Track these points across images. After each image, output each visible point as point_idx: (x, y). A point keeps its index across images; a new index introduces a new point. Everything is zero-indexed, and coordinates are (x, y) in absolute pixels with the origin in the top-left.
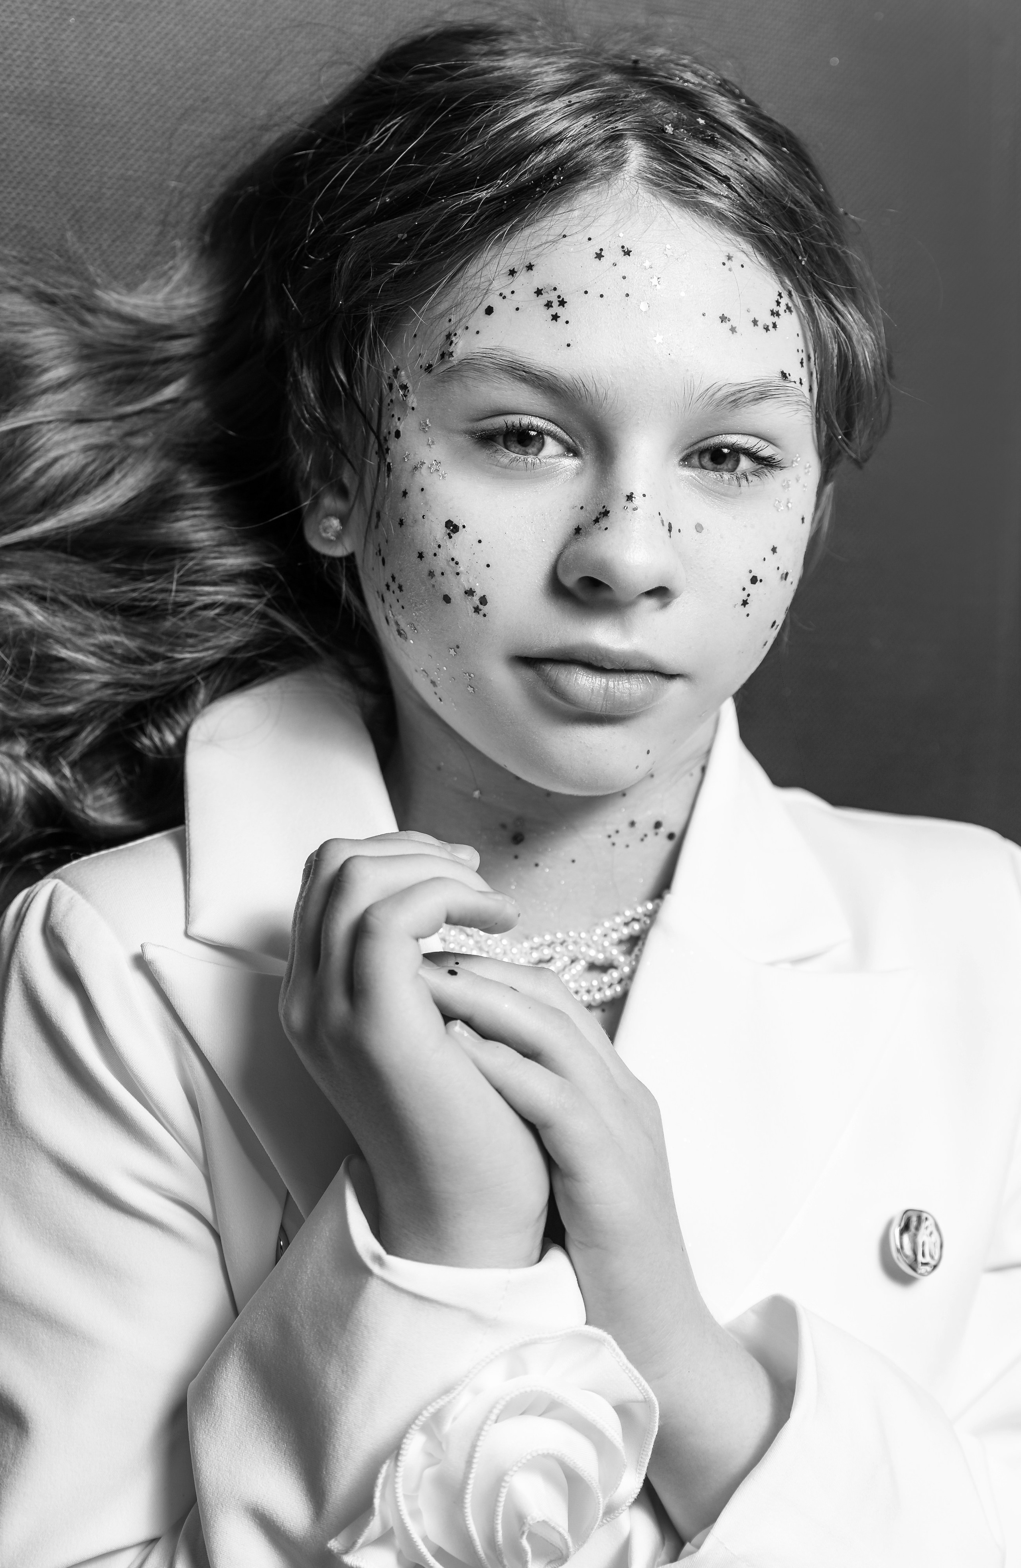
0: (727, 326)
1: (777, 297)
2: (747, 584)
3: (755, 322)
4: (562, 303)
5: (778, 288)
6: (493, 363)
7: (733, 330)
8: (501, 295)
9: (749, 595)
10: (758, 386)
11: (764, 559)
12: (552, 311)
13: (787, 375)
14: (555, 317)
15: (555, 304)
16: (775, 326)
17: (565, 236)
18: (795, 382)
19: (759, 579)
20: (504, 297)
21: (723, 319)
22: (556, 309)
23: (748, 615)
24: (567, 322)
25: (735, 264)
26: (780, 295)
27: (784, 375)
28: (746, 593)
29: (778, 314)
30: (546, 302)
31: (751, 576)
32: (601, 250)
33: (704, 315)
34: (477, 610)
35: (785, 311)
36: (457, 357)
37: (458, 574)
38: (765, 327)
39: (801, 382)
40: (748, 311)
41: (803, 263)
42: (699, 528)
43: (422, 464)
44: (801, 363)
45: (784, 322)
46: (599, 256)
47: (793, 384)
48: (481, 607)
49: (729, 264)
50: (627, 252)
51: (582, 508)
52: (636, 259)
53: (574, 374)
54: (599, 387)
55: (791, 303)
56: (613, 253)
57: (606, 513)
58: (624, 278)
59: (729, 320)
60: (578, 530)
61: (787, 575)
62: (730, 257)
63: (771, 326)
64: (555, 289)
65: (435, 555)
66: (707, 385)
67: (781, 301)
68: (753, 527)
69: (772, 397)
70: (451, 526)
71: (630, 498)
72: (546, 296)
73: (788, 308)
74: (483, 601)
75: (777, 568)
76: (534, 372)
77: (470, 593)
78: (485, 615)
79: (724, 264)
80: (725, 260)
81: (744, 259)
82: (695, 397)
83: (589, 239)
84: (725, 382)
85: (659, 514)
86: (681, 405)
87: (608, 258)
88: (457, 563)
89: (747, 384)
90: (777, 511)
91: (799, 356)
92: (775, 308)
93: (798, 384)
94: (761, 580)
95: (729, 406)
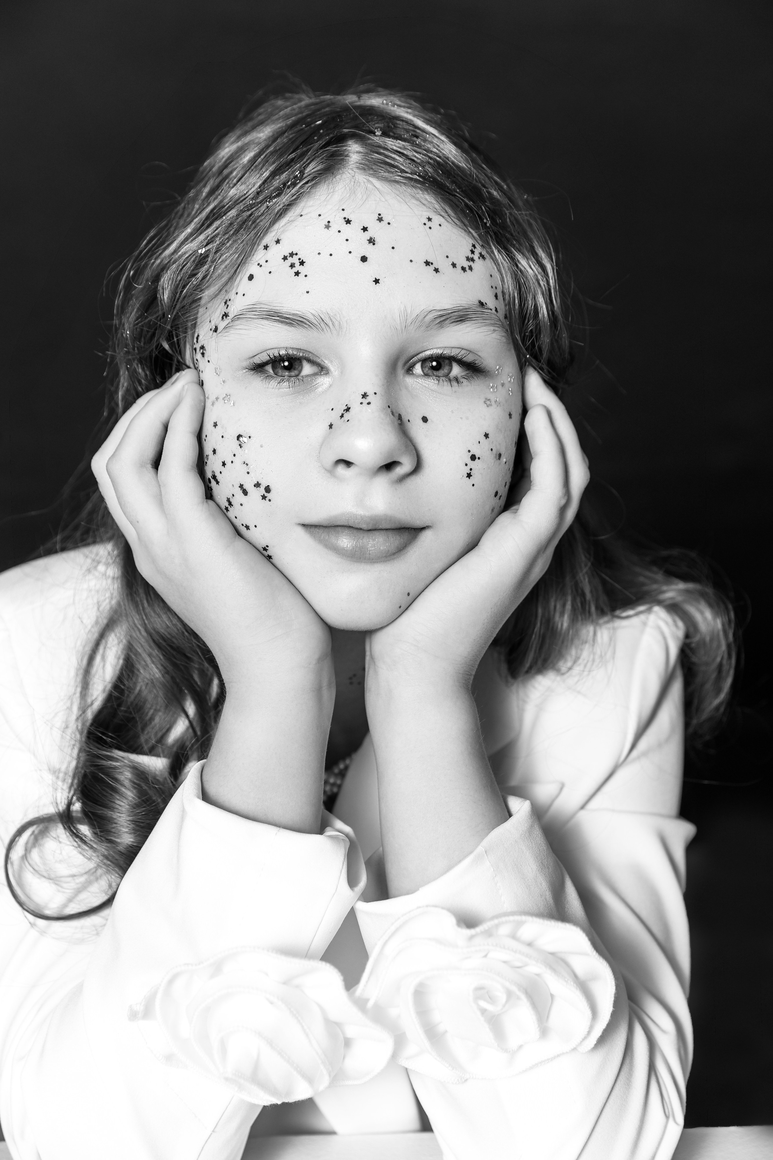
0: (432, 268)
1: (471, 248)
2: (469, 461)
3: (454, 265)
4: (302, 263)
5: (471, 241)
6: (255, 315)
7: (436, 270)
8: (258, 264)
9: (471, 469)
10: (459, 311)
11: (479, 442)
12: (295, 270)
13: (485, 304)
14: (297, 274)
15: (297, 263)
16: (471, 268)
17: (301, 216)
18: (491, 309)
19: (477, 458)
20: (261, 266)
21: (427, 263)
22: (298, 267)
23: (473, 485)
24: (306, 276)
25: (435, 225)
26: (474, 246)
27: (481, 304)
28: (468, 468)
29: (473, 260)
30: (290, 264)
31: (471, 454)
32: (329, 222)
33: (411, 261)
34: (264, 497)
35: (479, 258)
36: (231, 315)
37: (248, 473)
38: (463, 269)
39: (496, 310)
40: (447, 257)
41: (488, 225)
42: (425, 420)
43: (217, 399)
44: (496, 296)
45: (479, 265)
46: (328, 227)
47: (489, 311)
48: (266, 495)
49: (429, 224)
50: (348, 222)
51: (332, 409)
52: (356, 226)
53: (314, 312)
54: (334, 320)
55: (484, 253)
56: (338, 223)
57: (348, 410)
58: (347, 240)
59: (432, 264)
60: (331, 426)
61: (500, 455)
62: (430, 219)
63: (467, 269)
64: (296, 254)
65: (232, 462)
66: (417, 311)
67: (475, 250)
68: (467, 418)
69: (470, 319)
70: (241, 439)
71: (365, 396)
72: (290, 260)
73: (482, 256)
74: (268, 489)
75: (492, 450)
76: (285, 315)
77: (257, 485)
78: (270, 500)
79: (425, 224)
80: (426, 221)
81: (442, 220)
82: (409, 321)
83: (320, 215)
84: (431, 308)
85: (389, 407)
86: (399, 328)
87: (334, 227)
88: (247, 465)
89: (449, 309)
90: (487, 407)
91: (494, 291)
92: (470, 255)
93: (493, 311)
94: (479, 458)
95: (436, 327)
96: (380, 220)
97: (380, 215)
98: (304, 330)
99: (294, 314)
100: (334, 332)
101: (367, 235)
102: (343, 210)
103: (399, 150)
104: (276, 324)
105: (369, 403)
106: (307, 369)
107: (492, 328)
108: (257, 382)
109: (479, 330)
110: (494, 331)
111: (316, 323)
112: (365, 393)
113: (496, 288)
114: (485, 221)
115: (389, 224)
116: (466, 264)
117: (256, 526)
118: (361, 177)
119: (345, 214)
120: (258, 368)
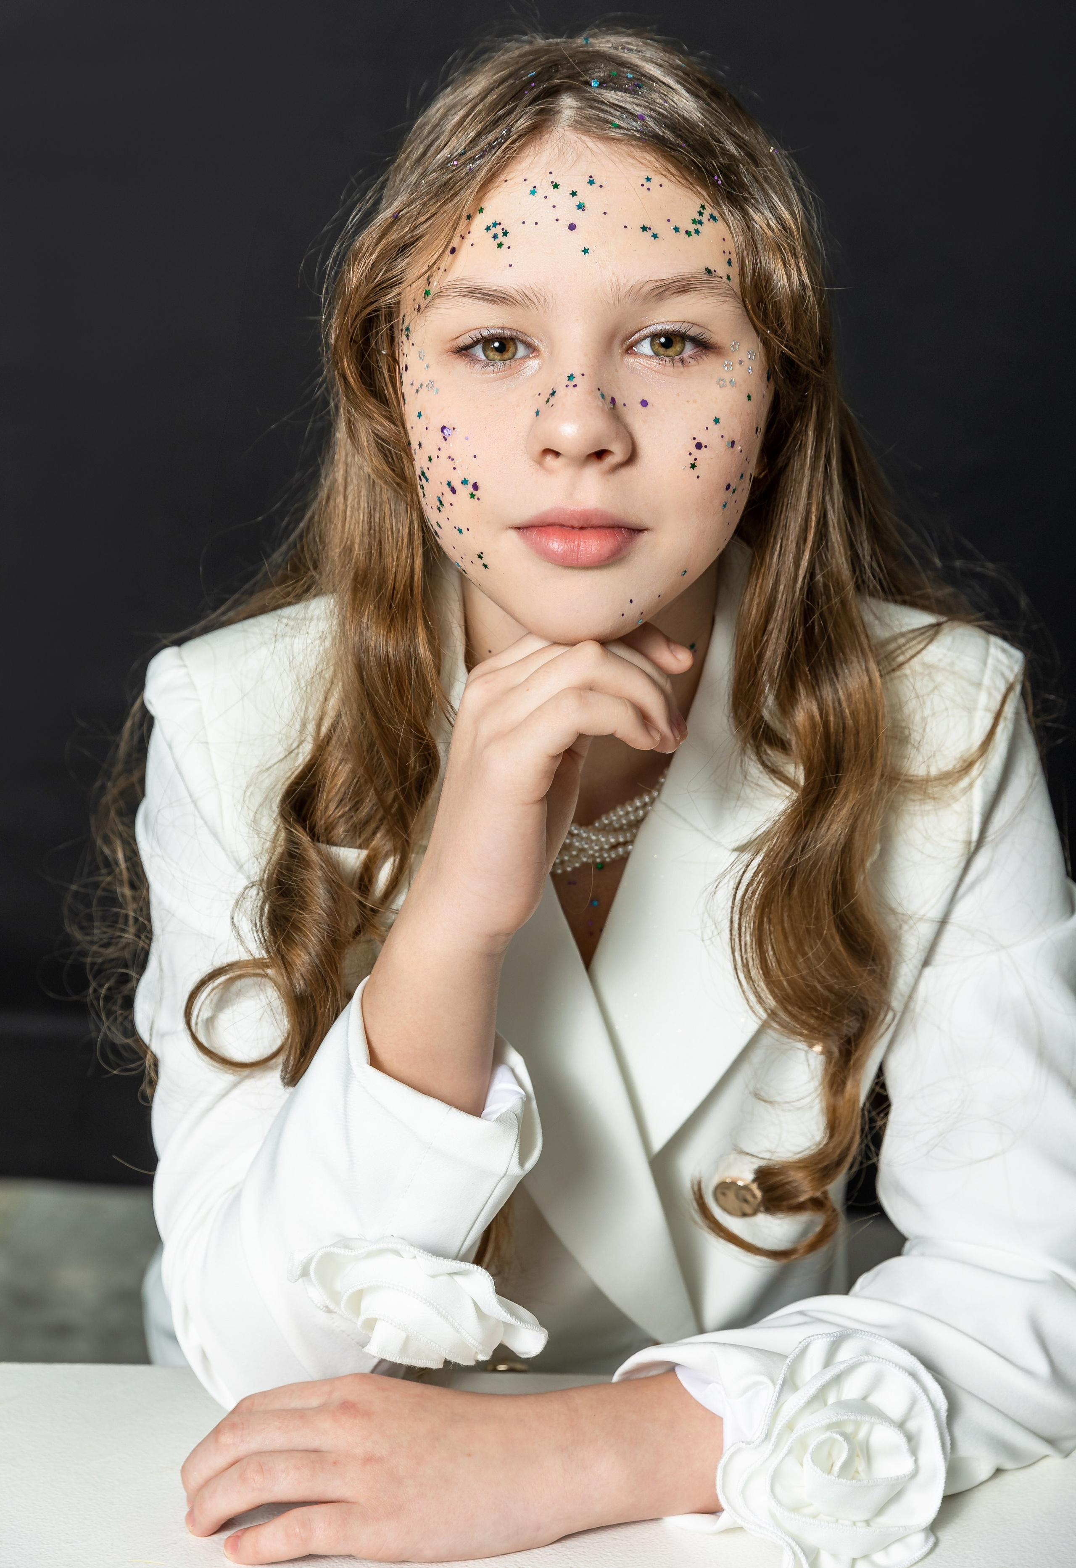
0: (650, 233)
1: (698, 209)
2: (693, 449)
3: (676, 229)
4: (505, 234)
5: (699, 202)
6: (455, 292)
7: (655, 236)
8: (461, 236)
9: (696, 459)
10: (679, 281)
11: (707, 428)
12: (498, 241)
13: (713, 271)
14: (500, 245)
15: (500, 234)
16: (697, 232)
17: (506, 181)
18: (721, 278)
19: (703, 446)
20: (464, 238)
21: (644, 229)
22: (501, 239)
23: (698, 477)
24: (509, 248)
25: (654, 185)
26: (703, 207)
27: (709, 271)
28: (692, 457)
29: (700, 222)
30: (493, 235)
31: (695, 442)
32: (535, 187)
33: (626, 227)
34: (472, 496)
35: (709, 220)
36: (432, 293)
37: (455, 469)
38: (687, 232)
39: (728, 278)
40: (669, 220)
41: (720, 182)
42: (644, 403)
43: (421, 386)
44: (729, 262)
45: (708, 228)
46: (533, 192)
47: (719, 279)
48: (475, 492)
49: (647, 184)
50: (556, 186)
51: (539, 394)
52: (564, 190)
53: (517, 288)
54: (539, 296)
55: (716, 214)
56: (544, 188)
57: (553, 394)
58: (554, 207)
59: (650, 229)
60: (537, 413)
61: (733, 443)
62: (648, 179)
63: (693, 232)
64: (500, 224)
65: (438, 457)
66: (632, 282)
67: (704, 211)
68: (695, 401)
69: (695, 289)
70: (445, 431)
71: (571, 377)
72: (493, 231)
73: (713, 218)
74: (475, 487)
75: (722, 437)
76: (486, 292)
77: (465, 482)
78: (478, 499)
79: (643, 185)
80: (644, 182)
81: (664, 180)
82: (623, 294)
83: (525, 180)
84: (647, 278)
85: (599, 389)
86: (611, 302)
87: (540, 192)
88: (453, 460)
89: (668, 279)
90: (720, 387)
91: (727, 256)
92: (698, 218)
93: (725, 279)
94: (706, 447)
95: (654, 299)
96: (591, 182)
97: (591, 177)
98: (508, 308)
99: (496, 291)
100: (540, 309)
101: (576, 200)
102: (551, 173)
103: (616, 102)
104: (477, 302)
105: (575, 386)
106: (521, 351)
107: (722, 299)
108: (460, 366)
109: (705, 301)
110: (725, 301)
111: (520, 299)
112: (572, 375)
113: (730, 253)
114: (716, 178)
115: (601, 186)
116: (692, 228)
117: (468, 529)
118: (573, 136)
119: (552, 178)
120: (463, 351)
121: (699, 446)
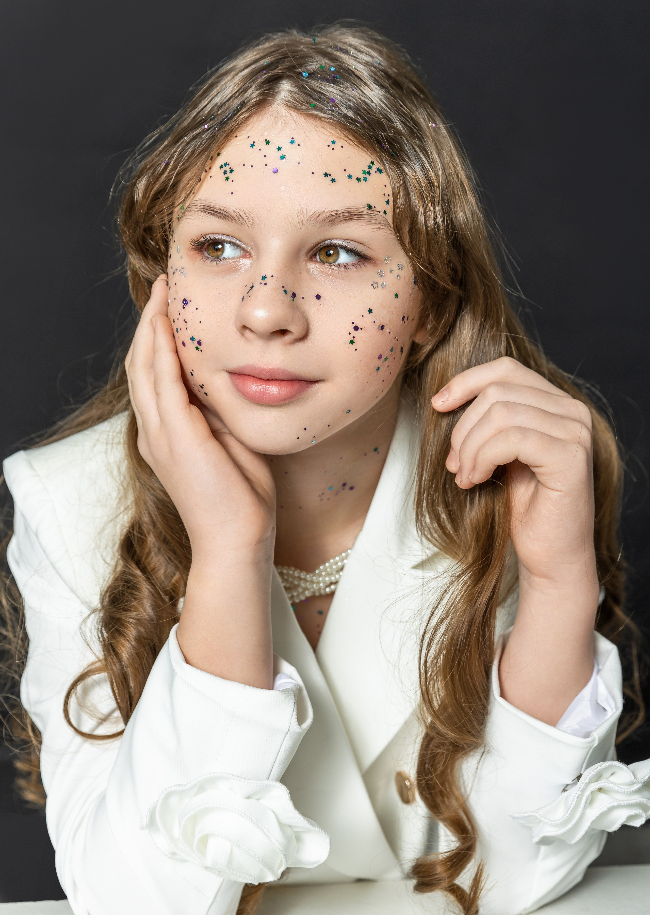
0: (330, 178)
1: (369, 163)
2: (352, 330)
3: (350, 177)
4: (232, 171)
5: (370, 159)
6: (197, 208)
7: (333, 180)
9: (354, 337)
10: (347, 212)
11: (363, 316)
12: (226, 176)
13: (373, 207)
14: (227, 179)
15: (228, 172)
16: (365, 179)
17: (237, 137)
18: (379, 212)
19: (360, 328)
20: (206, 172)
21: (326, 175)
22: (228, 174)
23: (356, 350)
24: (232, 180)
25: (337, 146)
26: (372, 163)
27: (370, 207)
28: (352, 336)
29: (369, 173)
30: (224, 172)
31: (354, 325)
32: (254, 142)
33: (313, 173)
34: (197, 348)
35: (376, 172)
36: (185, 208)
37: (186, 328)
38: (358, 179)
39: (385, 213)
40: (345, 170)
42: (318, 297)
43: (176, 270)
44: (388, 202)
45: (374, 177)
46: (252, 146)
47: (377, 213)
48: (199, 346)
49: (332, 146)
50: (268, 143)
51: (245, 286)
53: (235, 209)
54: (249, 216)
55: (382, 168)
56: (260, 143)
57: (252, 287)
58: (265, 156)
59: (330, 175)
60: (243, 299)
61: (383, 327)
62: (333, 142)
63: (362, 179)
64: (229, 164)
65: (178, 319)
67: (373, 166)
68: (355, 297)
69: (358, 218)
70: (185, 302)
71: (264, 278)
72: (225, 169)
73: (379, 171)
74: (199, 343)
75: (374, 322)
76: (215, 210)
77: (192, 339)
78: (201, 351)
79: (329, 146)
80: (330, 144)
81: (344, 143)
82: (305, 220)
83: (249, 137)
84: (323, 210)
85: (283, 287)
86: (297, 224)
87: (257, 146)
88: (186, 322)
89: (339, 211)
90: (374, 288)
91: (387, 198)
92: (367, 169)
93: (382, 213)
94: (362, 329)
95: (328, 224)
96: (292, 142)
97: (293, 138)
98: (228, 222)
99: (221, 209)
100: (250, 227)
101: (280, 153)
102: (265, 134)
104: (209, 216)
105: (267, 284)
107: (378, 227)
108: (199, 261)
109: (366, 227)
110: (381, 228)
111: (236, 217)
112: (264, 276)
113: (389, 195)
114: (384, 145)
115: (299, 145)
116: (361, 176)
118: (284, 111)
119: (266, 137)
121: (356, 328)
